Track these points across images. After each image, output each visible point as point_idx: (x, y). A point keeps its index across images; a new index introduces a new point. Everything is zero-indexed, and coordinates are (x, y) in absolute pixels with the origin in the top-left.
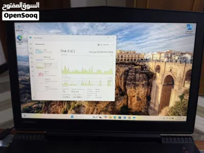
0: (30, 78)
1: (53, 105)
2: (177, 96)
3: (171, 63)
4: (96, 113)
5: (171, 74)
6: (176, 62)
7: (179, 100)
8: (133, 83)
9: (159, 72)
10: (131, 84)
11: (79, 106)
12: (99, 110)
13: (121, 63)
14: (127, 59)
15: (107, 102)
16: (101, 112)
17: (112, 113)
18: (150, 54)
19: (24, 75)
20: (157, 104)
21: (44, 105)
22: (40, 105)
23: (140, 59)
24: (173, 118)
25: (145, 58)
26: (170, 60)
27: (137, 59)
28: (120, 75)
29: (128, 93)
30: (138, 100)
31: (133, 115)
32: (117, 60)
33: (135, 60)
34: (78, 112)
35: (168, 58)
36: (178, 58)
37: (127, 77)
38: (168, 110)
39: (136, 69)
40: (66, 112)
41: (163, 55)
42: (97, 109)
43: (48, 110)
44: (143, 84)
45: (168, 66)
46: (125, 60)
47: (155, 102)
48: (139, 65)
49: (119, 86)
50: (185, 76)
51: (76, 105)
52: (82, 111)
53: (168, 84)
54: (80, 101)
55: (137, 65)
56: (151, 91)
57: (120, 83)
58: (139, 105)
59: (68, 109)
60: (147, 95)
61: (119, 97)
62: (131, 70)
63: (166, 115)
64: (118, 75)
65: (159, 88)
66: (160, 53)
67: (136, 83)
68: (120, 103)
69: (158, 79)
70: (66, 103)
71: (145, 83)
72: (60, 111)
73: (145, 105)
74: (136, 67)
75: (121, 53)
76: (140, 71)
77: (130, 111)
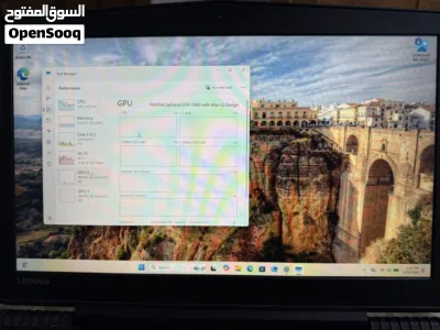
0: (41, 170)
1: (96, 237)
2: (402, 213)
3: (383, 130)
4: (203, 259)
5: (385, 157)
6: (396, 126)
7: (408, 221)
8: (293, 181)
9: (355, 153)
10: (288, 184)
11: (159, 240)
12: (209, 249)
13: (263, 131)
14: (276, 121)
15: (230, 228)
16: (213, 254)
17: (245, 256)
18: (332, 107)
19: (28, 163)
20: (354, 234)
21: (72, 238)
22: (64, 237)
23: (308, 121)
24: (396, 270)
25: (321, 118)
26: (380, 121)
27: (300, 121)
28: (262, 159)
29: (281, 206)
30: (306, 223)
31: (296, 261)
32: (253, 124)
33: (296, 123)
34: (157, 256)
35: (375, 117)
36: (400, 118)
37: (278, 164)
38: (383, 248)
39: (298, 145)
40: (126, 256)
41: (362, 110)
42: (205, 248)
43: (82, 251)
44: (317, 183)
45: (378, 137)
46: (272, 123)
47: (349, 228)
48: (307, 136)
49: (258, 189)
50: (418, 162)
51: (152, 236)
52: (167, 253)
53: (378, 183)
54: (161, 227)
55: (301, 136)
56: (337, 199)
57: (260, 181)
58: (309, 234)
59: (131, 248)
60: (328, 209)
61: (260, 215)
62: (287, 148)
63: (377, 262)
64: (255, 160)
65: (357, 193)
66: (357, 107)
67: (301, 179)
68: (263, 230)
69: (353, 170)
70: (127, 231)
71: (323, 179)
72: (110, 252)
73: (326, 237)
74: (300, 140)
75: (263, 106)
76: (309, 149)
77: (287, 251)
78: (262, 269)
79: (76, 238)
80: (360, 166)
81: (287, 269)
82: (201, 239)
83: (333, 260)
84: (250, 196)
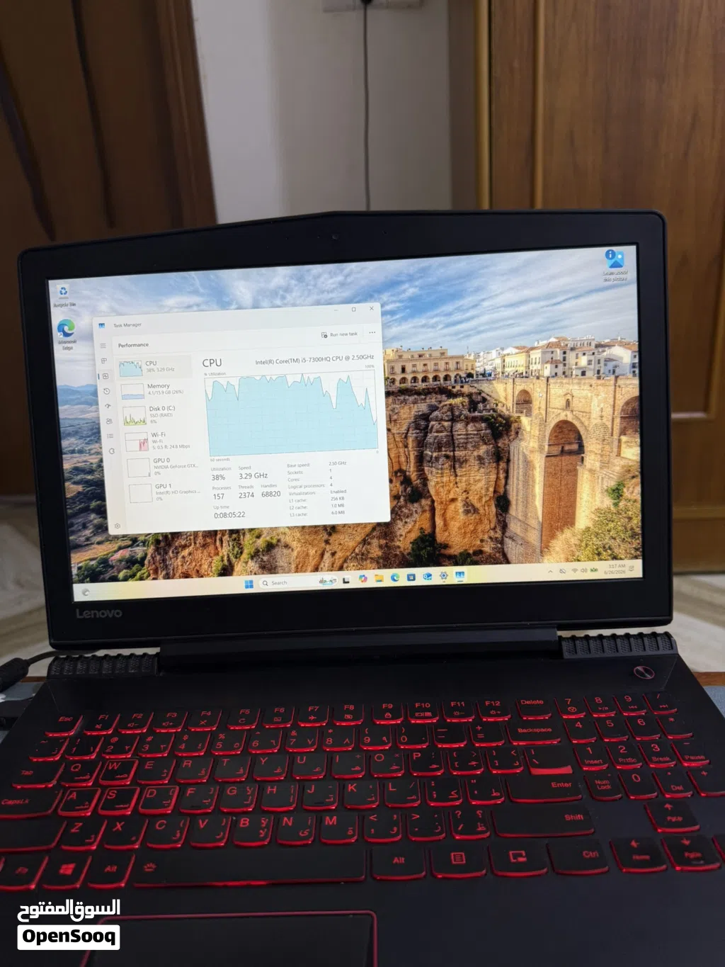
0: (101, 461)
1: (184, 547)
2: (598, 490)
3: (565, 381)
4: (331, 568)
5: (570, 418)
6: (583, 374)
7: (608, 502)
8: (447, 457)
9: (529, 414)
10: (441, 460)
11: (270, 547)
12: (339, 554)
13: (403, 392)
14: (420, 377)
15: (366, 525)
16: (345, 561)
17: (387, 561)
18: (494, 354)
19: (81, 452)
20: (533, 523)
21: (151, 550)
22: (139, 551)
23: (463, 375)
24: (594, 570)
25: (480, 370)
26: (561, 366)
27: (453, 375)
28: (403, 430)
29: (432, 492)
30: (467, 512)
31: (456, 564)
32: (389, 381)
33: (446, 378)
34: (269, 568)
35: (555, 363)
36: (590, 362)
37: (426, 435)
38: (574, 541)
39: (452, 408)
40: (226, 571)
41: (536, 355)
42: (333, 554)
43: (166, 567)
44: (480, 458)
45: (558, 391)
46: (415, 379)
47: (526, 516)
48: (462, 395)
49: (400, 470)
50: (618, 421)
51: (261, 543)
52: (281, 562)
53: (563, 452)
54: (272, 529)
55: (455, 396)
56: (507, 478)
57: (403, 459)
58: (471, 527)
59: (232, 558)
60: (495, 492)
61: (405, 506)
62: (436, 413)
63: (567, 560)
64: (394, 431)
65: (534, 468)
66: (528, 351)
67: (457, 453)
68: (410, 526)
69: (526, 436)
70: (226, 538)
71: (487, 452)
72: (205, 566)
73: (494, 529)
74: (452, 401)
75: (400, 357)
76: (465, 412)
77: (443, 551)
78: (411, 577)
79: (157, 550)
80: (536, 432)
81: (444, 576)
82: (327, 542)
83: (506, 559)
84: (391, 481)
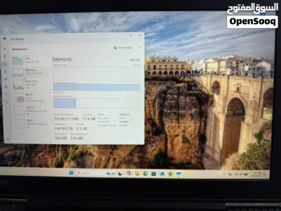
0: (1, 106)
1: (40, 152)
2: (251, 134)
3: (237, 78)
4: (113, 167)
5: (239, 97)
6: (246, 75)
7: (255, 141)
8: (175, 113)
9: (218, 93)
10: (172, 115)
11: (82, 154)
12: (117, 160)
13: (154, 79)
14: (163, 72)
15: (131, 146)
16: (120, 164)
17: (141, 165)
18: (202, 62)
20: (217, 149)
21: (24, 152)
22: (18, 152)
23: (185, 72)
24: (246, 174)
25: (194, 69)
26: (235, 70)
27: (180, 71)
28: (153, 98)
29: (166, 130)
30: (183, 142)
31: (177, 168)
32: (147, 73)
33: (177, 73)
34: (81, 165)
35: (232, 68)
36: (250, 69)
37: (164, 102)
38: (237, 159)
39: (178, 88)
40: (60, 165)
41: (223, 64)
42: (114, 160)
43: (30, 161)
44: (191, 115)
45: (234, 82)
46: (160, 73)
47: (214, 145)
48: (185, 82)
49: (151, 119)
50: (262, 100)
51: (77, 152)
52: (88, 163)
53: (234, 114)
54: (84, 146)
55: (180, 82)
56: (205, 126)
57: (152, 113)
58: (186, 150)
59: (63, 159)
60: (199, 132)
61: (152, 137)
62: (170, 91)
63: (233, 169)
64: (149, 98)
65: (219, 122)
66: (219, 61)
67: (180, 112)
68: (154, 148)
69: (216, 105)
70: (60, 148)
71: (196, 112)
72: (50, 162)
73: (197, 151)
74: (179, 85)
75: (153, 61)
76: (185, 91)
77: (171, 161)
78: (154, 174)
79: (26, 152)
80: (221, 103)
81: (170, 174)
82: (111, 153)
83: (203, 168)
84: (145, 124)
